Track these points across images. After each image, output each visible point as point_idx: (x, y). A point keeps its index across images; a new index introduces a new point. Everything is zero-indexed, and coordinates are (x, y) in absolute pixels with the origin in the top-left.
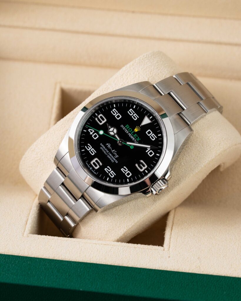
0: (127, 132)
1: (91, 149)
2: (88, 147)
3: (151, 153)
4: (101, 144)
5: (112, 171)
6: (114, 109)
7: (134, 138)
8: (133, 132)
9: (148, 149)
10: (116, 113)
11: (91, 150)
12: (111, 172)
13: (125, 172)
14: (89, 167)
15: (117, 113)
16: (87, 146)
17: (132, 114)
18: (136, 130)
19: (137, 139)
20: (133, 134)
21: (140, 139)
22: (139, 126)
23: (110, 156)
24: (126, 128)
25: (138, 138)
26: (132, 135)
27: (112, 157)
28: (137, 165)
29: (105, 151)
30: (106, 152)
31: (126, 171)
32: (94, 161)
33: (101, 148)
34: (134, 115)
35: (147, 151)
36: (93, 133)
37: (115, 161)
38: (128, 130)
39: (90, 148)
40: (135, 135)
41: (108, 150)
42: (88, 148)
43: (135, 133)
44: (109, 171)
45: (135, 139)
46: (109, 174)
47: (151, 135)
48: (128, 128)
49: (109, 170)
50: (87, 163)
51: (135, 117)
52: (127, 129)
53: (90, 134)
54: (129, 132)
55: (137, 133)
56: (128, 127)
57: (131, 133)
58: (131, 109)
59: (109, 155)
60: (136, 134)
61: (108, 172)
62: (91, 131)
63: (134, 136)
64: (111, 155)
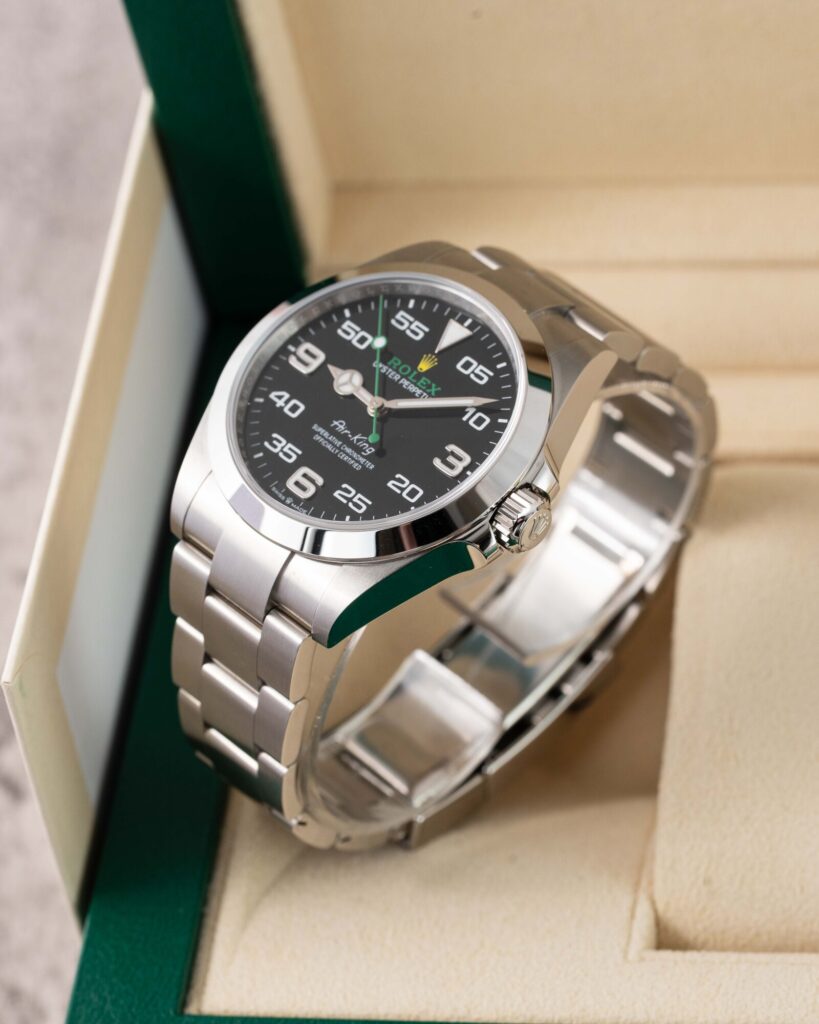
0: (397, 377)
1: (283, 448)
2: (275, 442)
3: (479, 421)
4: (315, 427)
5: (359, 496)
6: (348, 323)
7: (420, 388)
8: (415, 373)
9: (467, 412)
10: (353, 333)
11: (286, 450)
12: (355, 500)
13: (402, 490)
14: (283, 498)
15: (357, 333)
16: (271, 440)
17: (407, 324)
18: (424, 366)
19: (428, 391)
20: (414, 378)
21: (439, 389)
22: (433, 353)
23: (347, 454)
24: (391, 367)
25: (434, 385)
26: (412, 383)
27: (355, 455)
28: (437, 462)
29: (330, 442)
30: (333, 444)
31: (404, 486)
32: (297, 476)
33: (317, 438)
34: (413, 327)
35: (465, 419)
36: (287, 402)
37: (363, 466)
38: (397, 371)
39: (280, 446)
40: (422, 381)
41: (339, 440)
42: (275, 447)
43: (419, 376)
44: (350, 496)
45: (424, 391)
46: (350, 505)
47: (473, 372)
48: (398, 367)
49: (349, 492)
50: (274, 489)
51: (416, 330)
52: (394, 370)
53: (278, 405)
54: (402, 377)
55: (428, 373)
56: (396, 365)
57: (410, 378)
58: (402, 313)
59: (344, 452)
60: (424, 378)
61: (345, 501)
62: (280, 397)
63: (419, 384)
64: (349, 450)
